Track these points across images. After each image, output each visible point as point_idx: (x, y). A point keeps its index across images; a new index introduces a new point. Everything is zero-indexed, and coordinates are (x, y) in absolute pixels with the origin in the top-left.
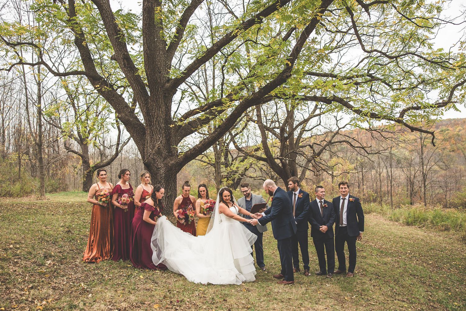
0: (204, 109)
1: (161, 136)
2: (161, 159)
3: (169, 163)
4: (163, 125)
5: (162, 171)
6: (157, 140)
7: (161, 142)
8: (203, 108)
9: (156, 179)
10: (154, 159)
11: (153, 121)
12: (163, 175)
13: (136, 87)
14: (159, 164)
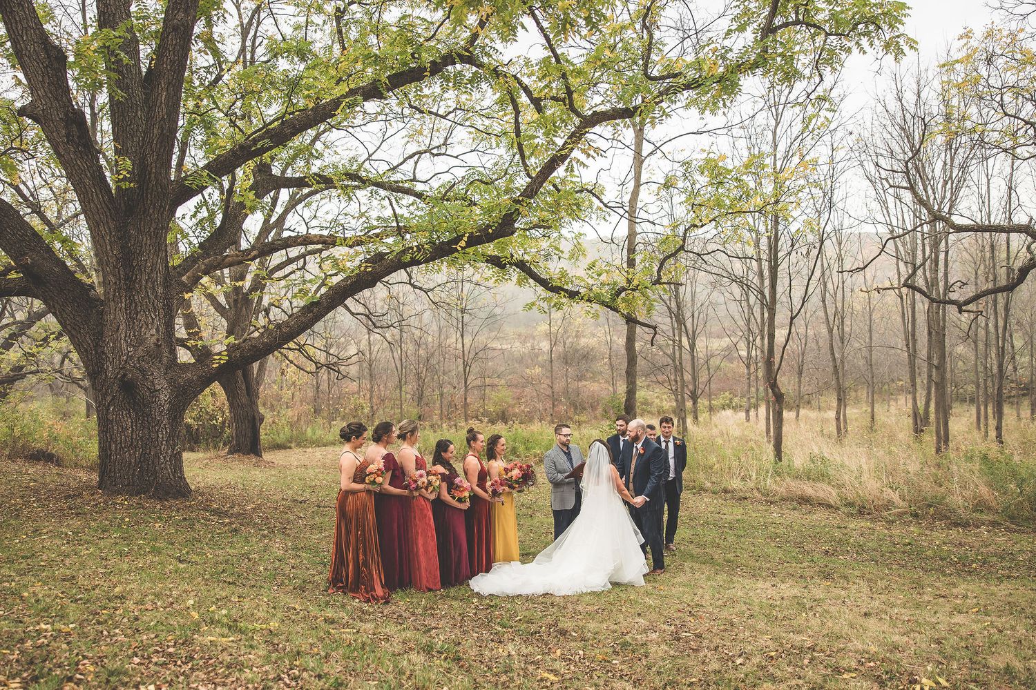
0: (249, 257)
1: (156, 316)
2: (159, 369)
3: (180, 377)
4: (160, 290)
5: (164, 397)
6: (147, 325)
7: (157, 330)
8: (247, 256)
9: (147, 416)
10: (142, 370)
11: (140, 281)
12: (166, 407)
13: (97, 194)
14: (156, 381)
